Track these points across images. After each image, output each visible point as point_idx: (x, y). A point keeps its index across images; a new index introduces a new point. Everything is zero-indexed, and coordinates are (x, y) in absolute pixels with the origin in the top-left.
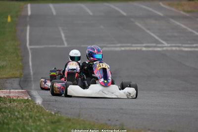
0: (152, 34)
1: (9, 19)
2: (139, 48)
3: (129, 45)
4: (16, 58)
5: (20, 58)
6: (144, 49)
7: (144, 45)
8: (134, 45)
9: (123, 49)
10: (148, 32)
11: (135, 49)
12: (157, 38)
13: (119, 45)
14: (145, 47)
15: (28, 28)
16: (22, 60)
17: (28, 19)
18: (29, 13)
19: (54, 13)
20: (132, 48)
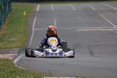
0: (109, 21)
1: (25, 14)
2: (99, 29)
3: (93, 27)
4: (24, 36)
5: (26, 36)
6: (102, 30)
7: (102, 27)
8: (96, 28)
9: (89, 30)
10: (107, 20)
11: (96, 30)
12: (111, 23)
13: (87, 28)
14: (103, 28)
15: (35, 18)
16: (27, 37)
17: (36, 13)
18: (38, 10)
19: (53, 9)
20: (94, 30)
